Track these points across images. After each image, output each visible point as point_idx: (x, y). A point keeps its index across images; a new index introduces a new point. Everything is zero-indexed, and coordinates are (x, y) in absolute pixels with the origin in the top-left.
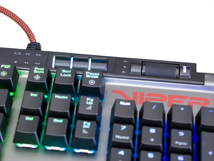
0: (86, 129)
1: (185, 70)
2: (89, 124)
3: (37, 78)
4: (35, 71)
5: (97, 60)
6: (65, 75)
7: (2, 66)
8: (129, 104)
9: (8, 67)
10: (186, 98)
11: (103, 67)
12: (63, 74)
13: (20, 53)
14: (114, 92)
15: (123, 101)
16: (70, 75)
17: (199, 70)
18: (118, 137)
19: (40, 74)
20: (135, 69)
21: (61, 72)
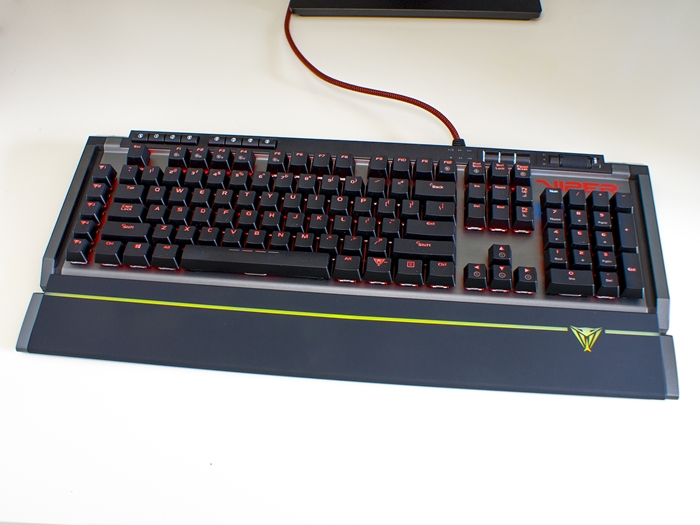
0: (525, 213)
1: (595, 161)
3: (476, 171)
4: (474, 166)
5: (521, 154)
7: (445, 162)
8: (557, 192)
9: (450, 162)
10: (597, 185)
11: (528, 160)
13: (453, 150)
14: (538, 181)
15: (551, 189)
17: (606, 161)
18: (552, 219)
19: (478, 168)
20: (553, 161)
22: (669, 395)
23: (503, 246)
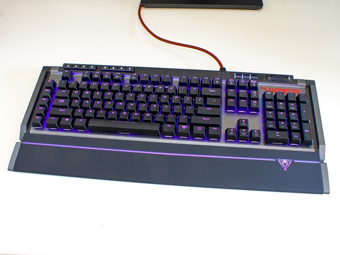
1: (289, 78)
2: (255, 101)
4: (230, 81)
5: (253, 75)
6: (242, 82)
7: (217, 79)
8: (270, 93)
9: (219, 79)
10: (290, 90)
11: (256, 78)
13: (220, 73)
14: (261, 88)
15: (268, 92)
17: (294, 78)
18: (268, 107)
19: (232, 82)
20: (269, 78)
22: (325, 192)
23: (245, 120)
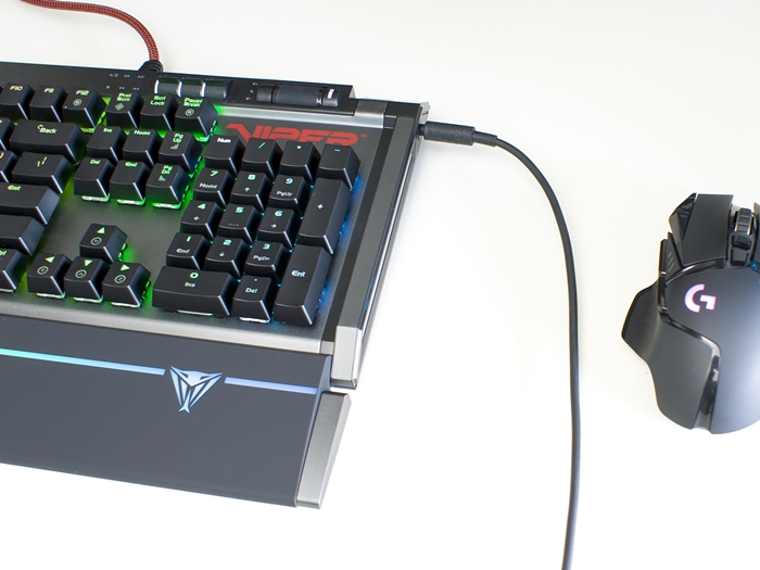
0: (164, 176)
1: (330, 95)
2: (170, 168)
3: (119, 107)
4: (119, 99)
5: (213, 81)
6: (156, 103)
7: (78, 92)
8: (229, 141)
9: (87, 92)
12: (155, 101)
13: (117, 75)
15: (221, 137)
16: (163, 103)
18: (203, 186)
19: (124, 103)
21: (152, 99)
22: (299, 498)
23: (106, 228)
